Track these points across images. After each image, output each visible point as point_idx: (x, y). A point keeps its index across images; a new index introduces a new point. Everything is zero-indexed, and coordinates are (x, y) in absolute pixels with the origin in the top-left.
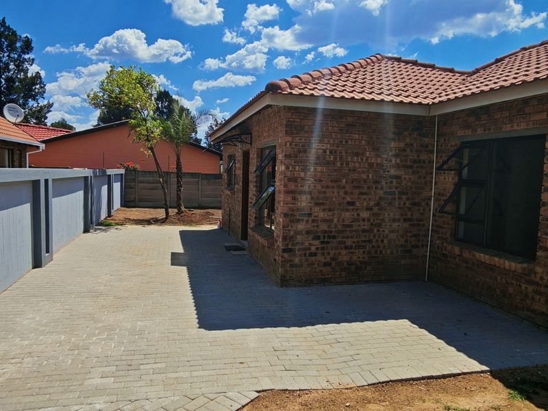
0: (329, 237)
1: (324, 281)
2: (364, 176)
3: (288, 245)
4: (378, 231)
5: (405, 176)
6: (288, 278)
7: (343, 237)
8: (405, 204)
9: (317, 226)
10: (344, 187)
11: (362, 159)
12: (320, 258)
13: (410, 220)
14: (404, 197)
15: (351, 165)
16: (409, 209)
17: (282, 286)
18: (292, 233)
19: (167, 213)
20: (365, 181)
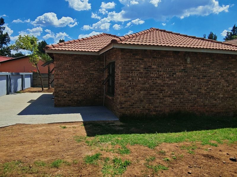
0: (70, 92)
1: (69, 106)
2: (81, 73)
3: (56, 94)
4: (87, 90)
5: (95, 74)
6: (57, 104)
7: (75, 92)
8: (95, 82)
9: (66, 89)
10: (75, 77)
11: (80, 68)
12: (67, 98)
13: (98, 87)
14: (95, 80)
15: (77, 70)
16: (97, 84)
17: (55, 107)
18: (57, 91)
19: (43, 89)
20: (82, 75)
